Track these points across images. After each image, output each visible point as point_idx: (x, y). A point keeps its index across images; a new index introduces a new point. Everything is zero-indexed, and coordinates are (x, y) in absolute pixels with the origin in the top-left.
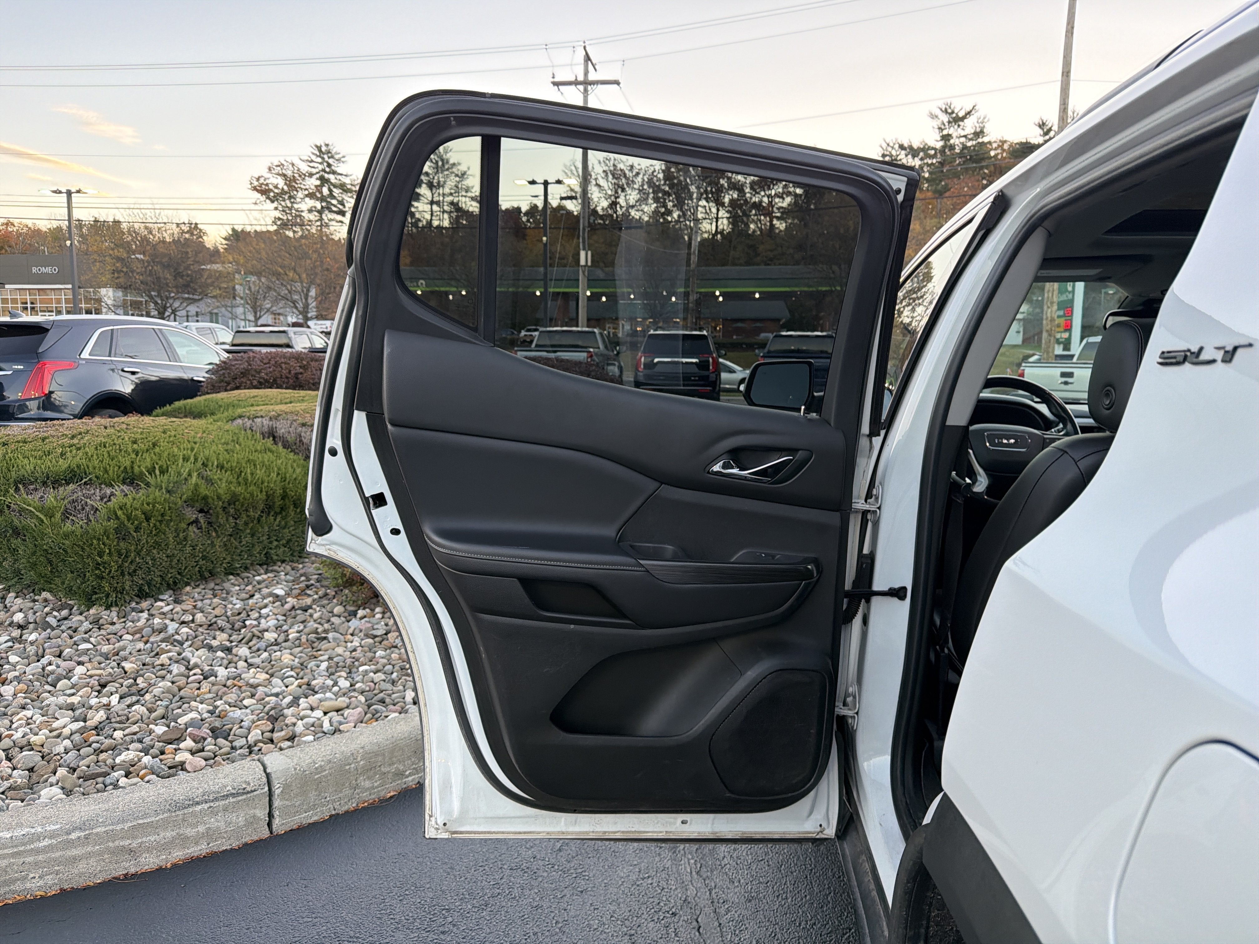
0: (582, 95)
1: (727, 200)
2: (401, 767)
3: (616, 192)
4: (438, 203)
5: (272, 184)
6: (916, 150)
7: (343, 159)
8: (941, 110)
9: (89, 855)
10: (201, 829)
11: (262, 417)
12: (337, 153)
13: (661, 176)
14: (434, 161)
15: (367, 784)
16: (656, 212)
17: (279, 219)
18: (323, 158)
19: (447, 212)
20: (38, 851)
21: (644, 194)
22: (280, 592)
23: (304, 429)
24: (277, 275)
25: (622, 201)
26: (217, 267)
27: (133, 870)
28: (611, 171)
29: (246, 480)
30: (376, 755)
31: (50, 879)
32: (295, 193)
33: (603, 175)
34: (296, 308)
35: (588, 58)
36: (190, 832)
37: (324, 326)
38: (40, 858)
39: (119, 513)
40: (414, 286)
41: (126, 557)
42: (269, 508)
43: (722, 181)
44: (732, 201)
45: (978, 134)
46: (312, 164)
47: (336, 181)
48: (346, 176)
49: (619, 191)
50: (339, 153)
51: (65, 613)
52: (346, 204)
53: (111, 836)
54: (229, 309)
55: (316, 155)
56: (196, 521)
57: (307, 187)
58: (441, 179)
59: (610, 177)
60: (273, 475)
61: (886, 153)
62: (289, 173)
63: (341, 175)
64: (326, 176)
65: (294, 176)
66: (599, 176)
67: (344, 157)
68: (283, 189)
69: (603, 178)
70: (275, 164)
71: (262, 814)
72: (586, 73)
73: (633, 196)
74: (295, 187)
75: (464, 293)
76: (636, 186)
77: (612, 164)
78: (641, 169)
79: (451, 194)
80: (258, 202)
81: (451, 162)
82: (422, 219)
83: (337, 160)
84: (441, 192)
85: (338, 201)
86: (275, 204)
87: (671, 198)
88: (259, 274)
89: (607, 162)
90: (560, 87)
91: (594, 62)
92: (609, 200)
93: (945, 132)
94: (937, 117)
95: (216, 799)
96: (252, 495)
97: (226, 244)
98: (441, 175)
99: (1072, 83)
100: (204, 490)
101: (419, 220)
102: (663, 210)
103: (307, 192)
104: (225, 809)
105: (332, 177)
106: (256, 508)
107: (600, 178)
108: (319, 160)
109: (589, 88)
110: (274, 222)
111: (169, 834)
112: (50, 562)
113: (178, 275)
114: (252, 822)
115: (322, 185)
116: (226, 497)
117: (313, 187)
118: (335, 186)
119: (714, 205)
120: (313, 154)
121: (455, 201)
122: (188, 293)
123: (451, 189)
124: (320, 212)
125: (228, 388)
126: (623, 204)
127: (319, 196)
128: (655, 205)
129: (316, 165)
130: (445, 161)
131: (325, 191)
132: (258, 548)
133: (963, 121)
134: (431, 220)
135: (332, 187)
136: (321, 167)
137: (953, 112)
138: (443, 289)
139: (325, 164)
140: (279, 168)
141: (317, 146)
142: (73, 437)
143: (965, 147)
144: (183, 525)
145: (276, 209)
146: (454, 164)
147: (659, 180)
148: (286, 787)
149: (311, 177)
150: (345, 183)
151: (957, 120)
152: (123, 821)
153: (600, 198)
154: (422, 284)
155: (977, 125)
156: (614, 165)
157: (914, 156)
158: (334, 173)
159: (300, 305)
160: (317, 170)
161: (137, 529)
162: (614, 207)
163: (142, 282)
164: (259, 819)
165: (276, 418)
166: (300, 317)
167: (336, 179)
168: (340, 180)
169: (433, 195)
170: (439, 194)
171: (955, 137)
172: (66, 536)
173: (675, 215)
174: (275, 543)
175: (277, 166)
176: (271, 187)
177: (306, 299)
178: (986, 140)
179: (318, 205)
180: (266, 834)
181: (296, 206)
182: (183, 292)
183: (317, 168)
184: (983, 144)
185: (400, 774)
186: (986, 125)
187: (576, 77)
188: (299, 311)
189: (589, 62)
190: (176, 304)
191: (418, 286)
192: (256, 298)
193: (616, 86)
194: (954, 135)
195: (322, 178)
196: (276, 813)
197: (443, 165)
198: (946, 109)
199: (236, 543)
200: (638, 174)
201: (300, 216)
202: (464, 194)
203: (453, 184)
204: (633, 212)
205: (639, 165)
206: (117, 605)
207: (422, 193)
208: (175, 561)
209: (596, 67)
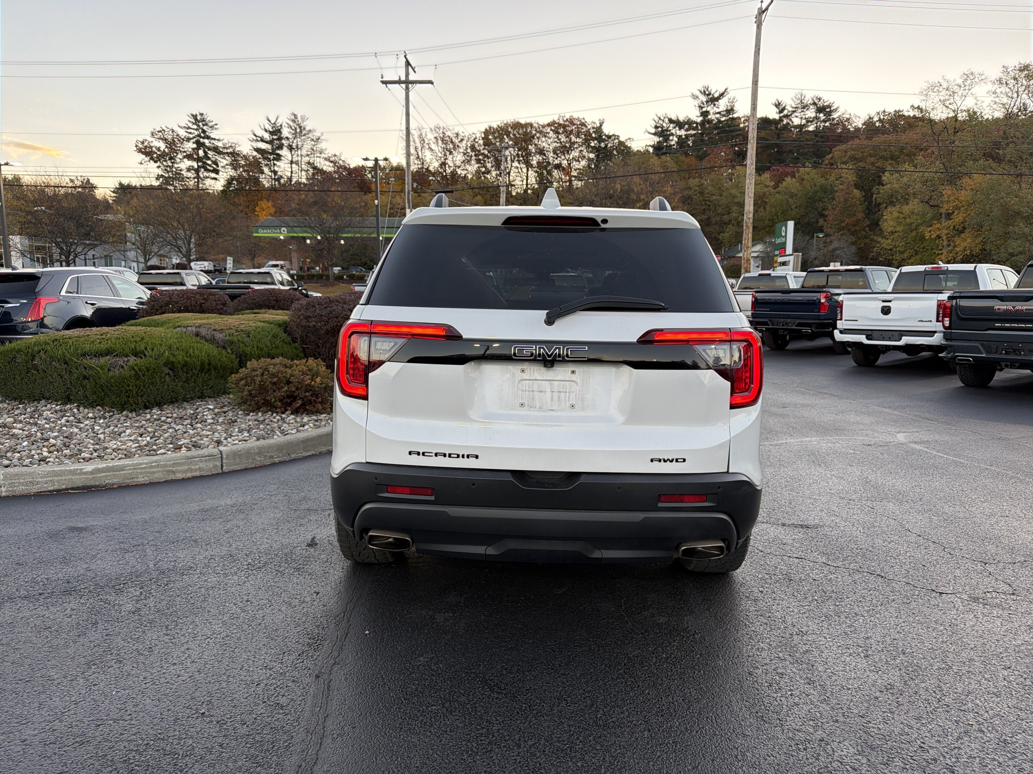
0: (404, 91)
1: (534, 163)
2: (272, 454)
3: (445, 155)
4: (297, 163)
5: (156, 147)
6: (682, 123)
7: (215, 127)
8: (701, 92)
9: (159, 472)
10: (197, 467)
11: (191, 326)
12: (210, 122)
13: (481, 142)
14: (293, 128)
15: (259, 459)
16: (478, 172)
17: (162, 176)
18: (199, 126)
19: (304, 170)
20: (141, 468)
21: (468, 156)
22: (211, 407)
23: (215, 332)
24: (163, 224)
25: (450, 162)
26: (110, 217)
27: (174, 478)
28: (440, 137)
29: (190, 355)
30: (262, 448)
31: (146, 478)
32: (175, 154)
33: (434, 140)
34: (181, 252)
35: (408, 64)
36: (193, 467)
37: (203, 266)
38: (143, 471)
39: (135, 367)
40: (277, 233)
41: (139, 388)
42: (202, 370)
43: (530, 147)
44: (538, 163)
45: (730, 111)
46: (189, 131)
47: (210, 144)
48: (218, 140)
49: (448, 153)
50: (212, 121)
51: (111, 414)
52: (219, 164)
53: (166, 466)
54: (122, 252)
55: (192, 122)
56: (169, 374)
57: (186, 150)
58: (299, 143)
59: (440, 142)
60: (204, 353)
61: (658, 125)
62: (169, 137)
63: (215, 139)
64: (202, 140)
65: (173, 140)
66: (431, 142)
67: (216, 124)
68: (164, 151)
69: (434, 143)
70: (157, 130)
71: (219, 464)
72: (407, 75)
73: (459, 158)
74: (174, 150)
75: (319, 238)
76: (461, 150)
77: (441, 132)
78: (465, 136)
79: (308, 155)
80: (143, 162)
81: (308, 128)
82: (283, 176)
83: (211, 127)
84: (299, 153)
85: (212, 161)
86: (158, 164)
87: (490, 160)
88: (146, 223)
89: (438, 130)
90: (388, 85)
91: (413, 66)
92: (439, 161)
93: (704, 110)
94: (697, 97)
95: (202, 457)
96: (194, 362)
97: (114, 197)
98: (299, 140)
99: (759, 89)
100: (172, 359)
101: (281, 177)
102: (483, 169)
103: (185, 154)
104: (206, 461)
105: (206, 142)
106: (195, 369)
107: (432, 143)
108: (195, 127)
109: (410, 85)
110: (157, 179)
111: (186, 467)
112: (103, 390)
113: (79, 225)
114: (215, 466)
115: (198, 149)
116: (182, 363)
117: (190, 150)
118: (209, 149)
119: (525, 166)
120: (190, 121)
121: (311, 161)
122: (89, 240)
123: (307, 151)
124: (197, 171)
125: (157, 313)
126: (451, 165)
127: (195, 156)
128: (477, 165)
129: (192, 131)
130: (303, 128)
131: (201, 153)
132: (197, 389)
133: (718, 101)
134: (291, 176)
135: (206, 150)
136: (196, 133)
137: (710, 94)
138: (301, 235)
139: (200, 130)
140: (160, 134)
141: (193, 115)
142: (101, 335)
143: (719, 121)
144: (163, 375)
145: (159, 167)
146: (310, 131)
147: (479, 145)
148: (228, 455)
149: (189, 142)
150: (217, 146)
151: (713, 100)
152: (170, 461)
153: (431, 160)
154: (284, 231)
155: (729, 104)
156: (443, 133)
157: (680, 129)
158: (208, 138)
159: (184, 250)
160: (194, 135)
161: (144, 375)
162: (443, 167)
163: (49, 232)
164: (218, 466)
165: (200, 326)
166: (184, 259)
167: (210, 143)
168: (213, 144)
169: (292, 156)
170: (298, 155)
171: (711, 114)
172: (111, 378)
173: (494, 173)
174: (206, 387)
175: (159, 132)
176: (154, 149)
177: (189, 245)
178: (735, 116)
179: (195, 165)
180: (220, 471)
181: (176, 165)
182: (85, 239)
183: (194, 133)
184: (733, 119)
185: (272, 457)
186: (736, 104)
187: (400, 77)
188: (183, 254)
189: (410, 68)
190: (79, 249)
191: (281, 233)
192: (146, 244)
193: (430, 85)
194: (711, 112)
195: (197, 142)
196: (224, 465)
197: (301, 132)
198: (704, 92)
199: (187, 386)
200: (462, 140)
201: (180, 174)
202: (318, 155)
203: (309, 147)
204: (459, 171)
205: (463, 132)
206: (135, 411)
207: (283, 154)
208: (160, 392)
209: (416, 69)
